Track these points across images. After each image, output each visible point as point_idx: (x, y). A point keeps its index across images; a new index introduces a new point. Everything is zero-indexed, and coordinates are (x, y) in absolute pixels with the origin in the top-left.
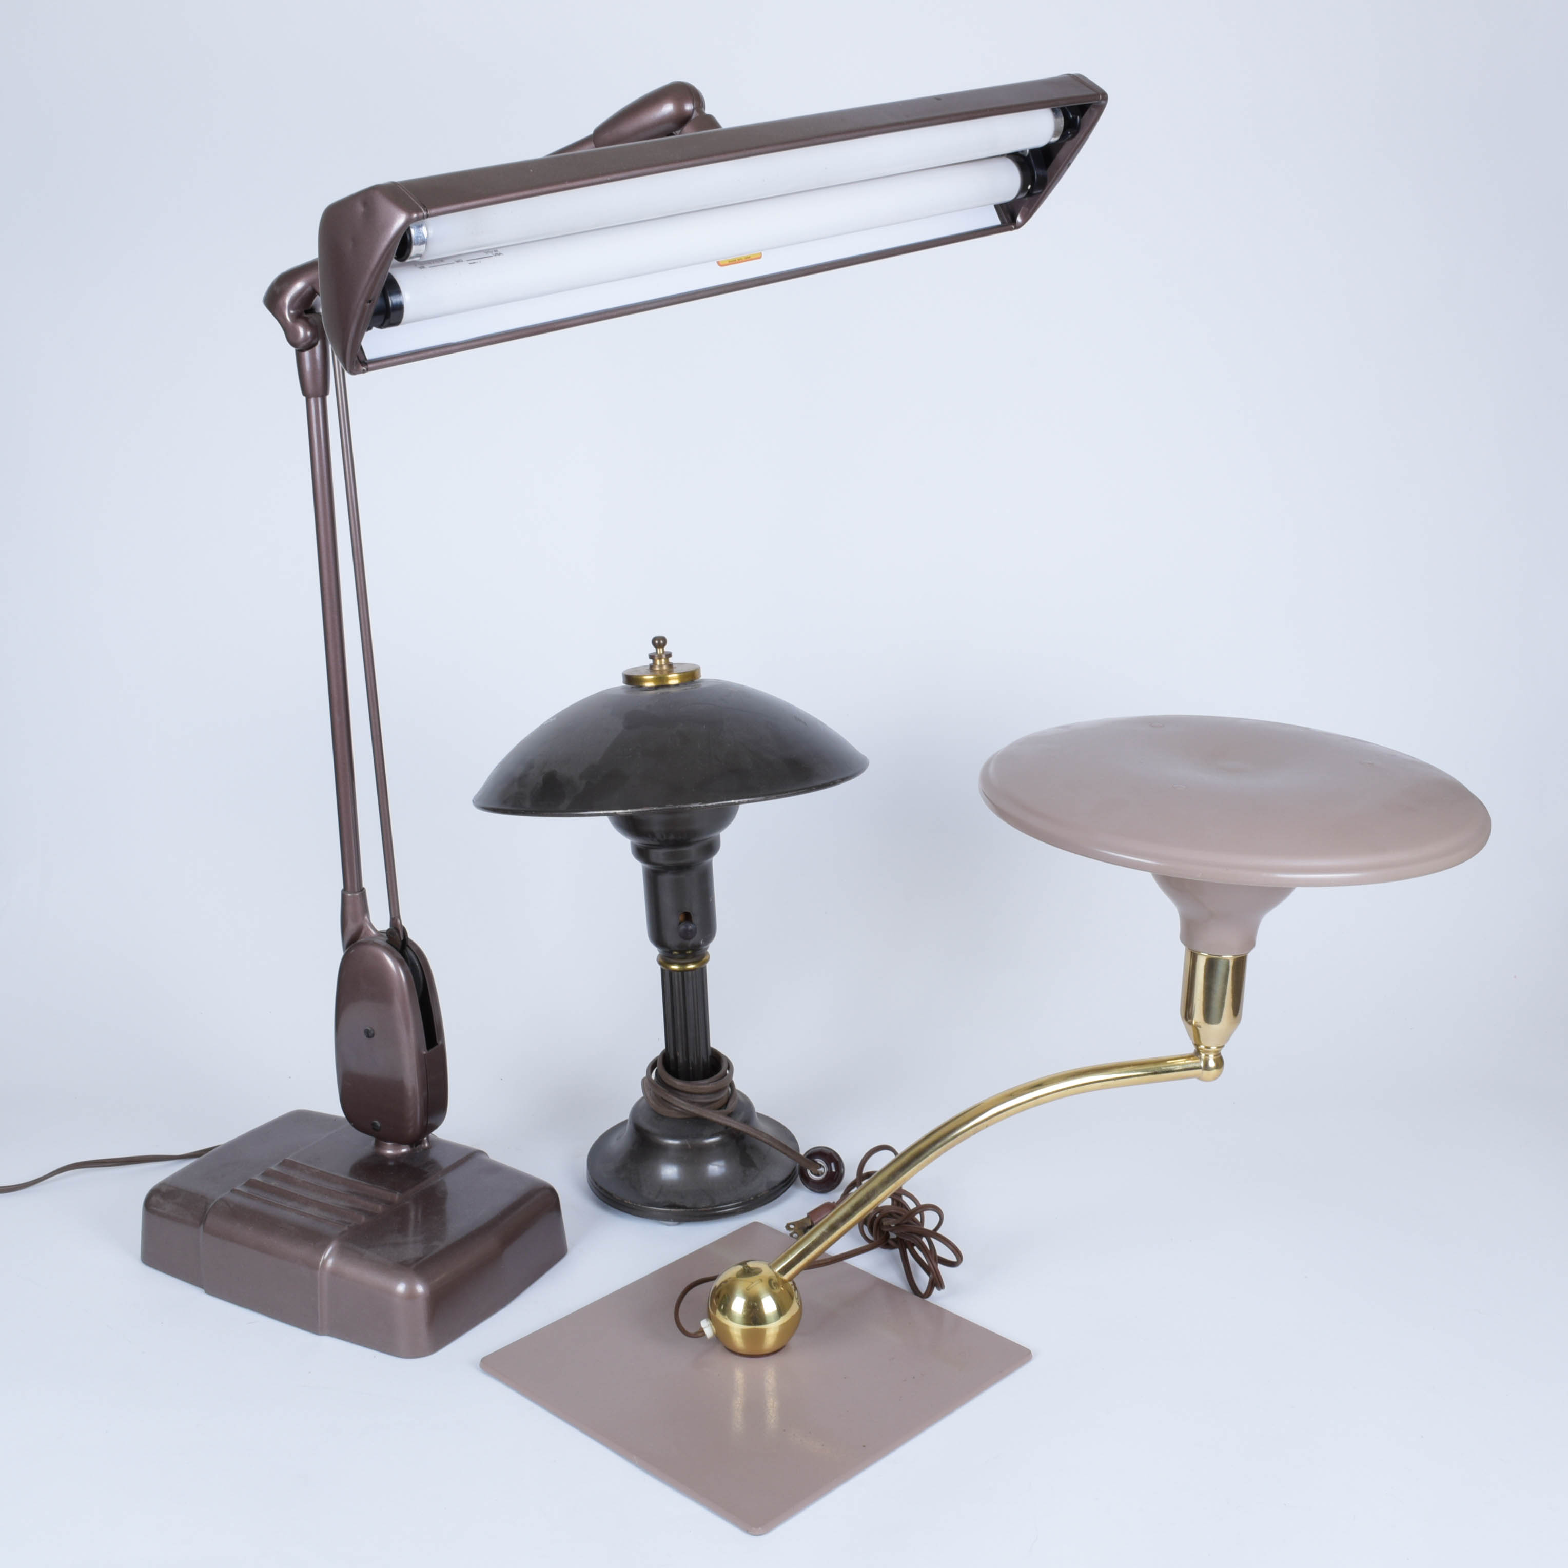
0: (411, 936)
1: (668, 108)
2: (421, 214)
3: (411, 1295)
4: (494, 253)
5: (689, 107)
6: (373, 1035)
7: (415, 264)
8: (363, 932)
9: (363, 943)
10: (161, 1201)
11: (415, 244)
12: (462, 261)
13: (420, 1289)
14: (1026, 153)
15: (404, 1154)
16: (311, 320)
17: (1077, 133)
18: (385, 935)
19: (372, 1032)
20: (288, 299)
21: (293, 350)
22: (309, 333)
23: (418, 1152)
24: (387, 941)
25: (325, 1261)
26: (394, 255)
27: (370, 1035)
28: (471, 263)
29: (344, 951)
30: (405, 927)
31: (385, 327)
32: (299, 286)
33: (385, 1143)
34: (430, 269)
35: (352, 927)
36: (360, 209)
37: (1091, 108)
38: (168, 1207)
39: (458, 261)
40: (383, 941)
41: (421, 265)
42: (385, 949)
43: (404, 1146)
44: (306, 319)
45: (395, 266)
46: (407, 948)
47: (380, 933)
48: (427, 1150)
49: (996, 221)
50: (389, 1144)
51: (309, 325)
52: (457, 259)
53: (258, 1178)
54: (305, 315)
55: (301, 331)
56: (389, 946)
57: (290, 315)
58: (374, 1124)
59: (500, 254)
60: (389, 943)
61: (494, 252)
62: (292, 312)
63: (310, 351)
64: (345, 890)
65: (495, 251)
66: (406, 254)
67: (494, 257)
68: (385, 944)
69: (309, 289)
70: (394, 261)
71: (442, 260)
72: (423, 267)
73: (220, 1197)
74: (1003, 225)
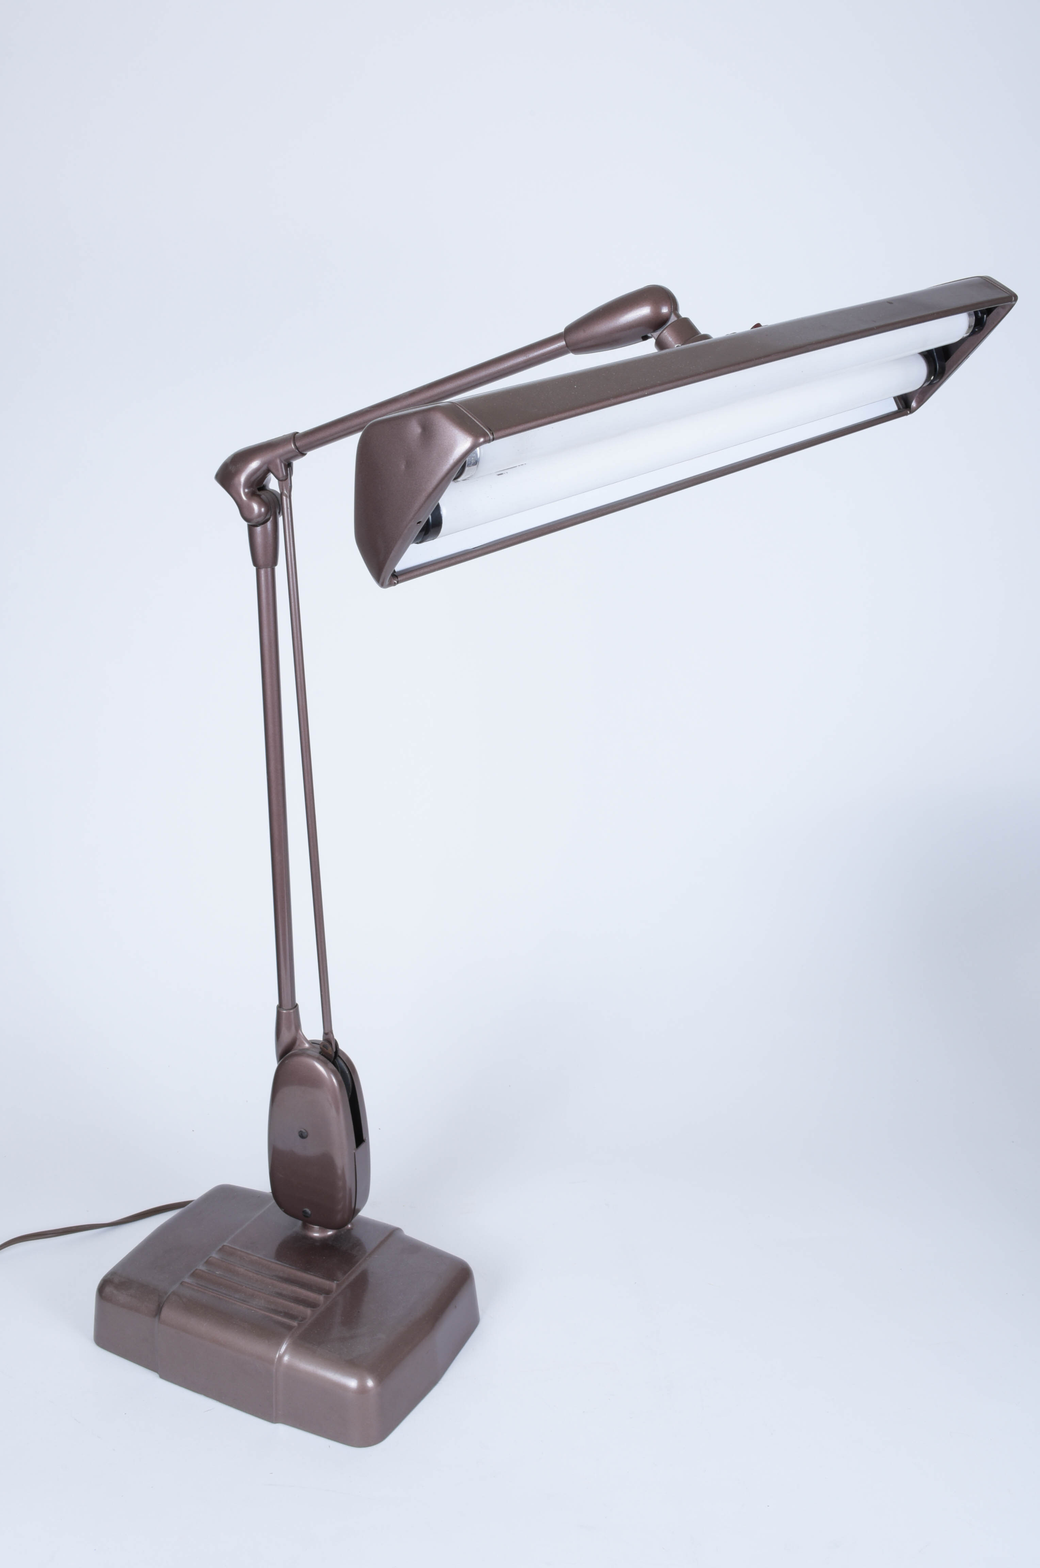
0: (341, 1047)
1: (643, 311)
2: (487, 438)
3: (362, 1390)
5: (665, 310)
6: (307, 1136)
8: (298, 1043)
9: (295, 1055)
10: (115, 1292)
11: (468, 465)
13: (370, 1383)
15: (331, 1236)
16: (263, 496)
17: (982, 329)
18: (318, 1046)
19: (306, 1134)
20: (243, 478)
21: (245, 525)
22: (263, 510)
23: (343, 1233)
24: (320, 1053)
25: (281, 1357)
26: (454, 478)
27: (304, 1135)
29: (278, 1061)
30: (337, 1041)
32: (254, 465)
33: (313, 1226)
35: (287, 1038)
36: (415, 429)
37: (998, 310)
38: (122, 1297)
40: (316, 1052)
42: (318, 1060)
43: (330, 1230)
44: (259, 496)
46: (338, 1058)
47: (313, 1043)
48: (349, 1230)
49: (894, 408)
50: (316, 1227)
51: (262, 502)
53: (202, 1267)
54: (258, 493)
55: (255, 507)
56: (322, 1058)
57: (246, 494)
58: (304, 1212)
59: (523, 465)
60: (322, 1055)
62: (246, 490)
63: (262, 526)
64: (280, 1007)
68: (318, 1055)
69: (265, 468)
73: (171, 1290)
74: (899, 411)
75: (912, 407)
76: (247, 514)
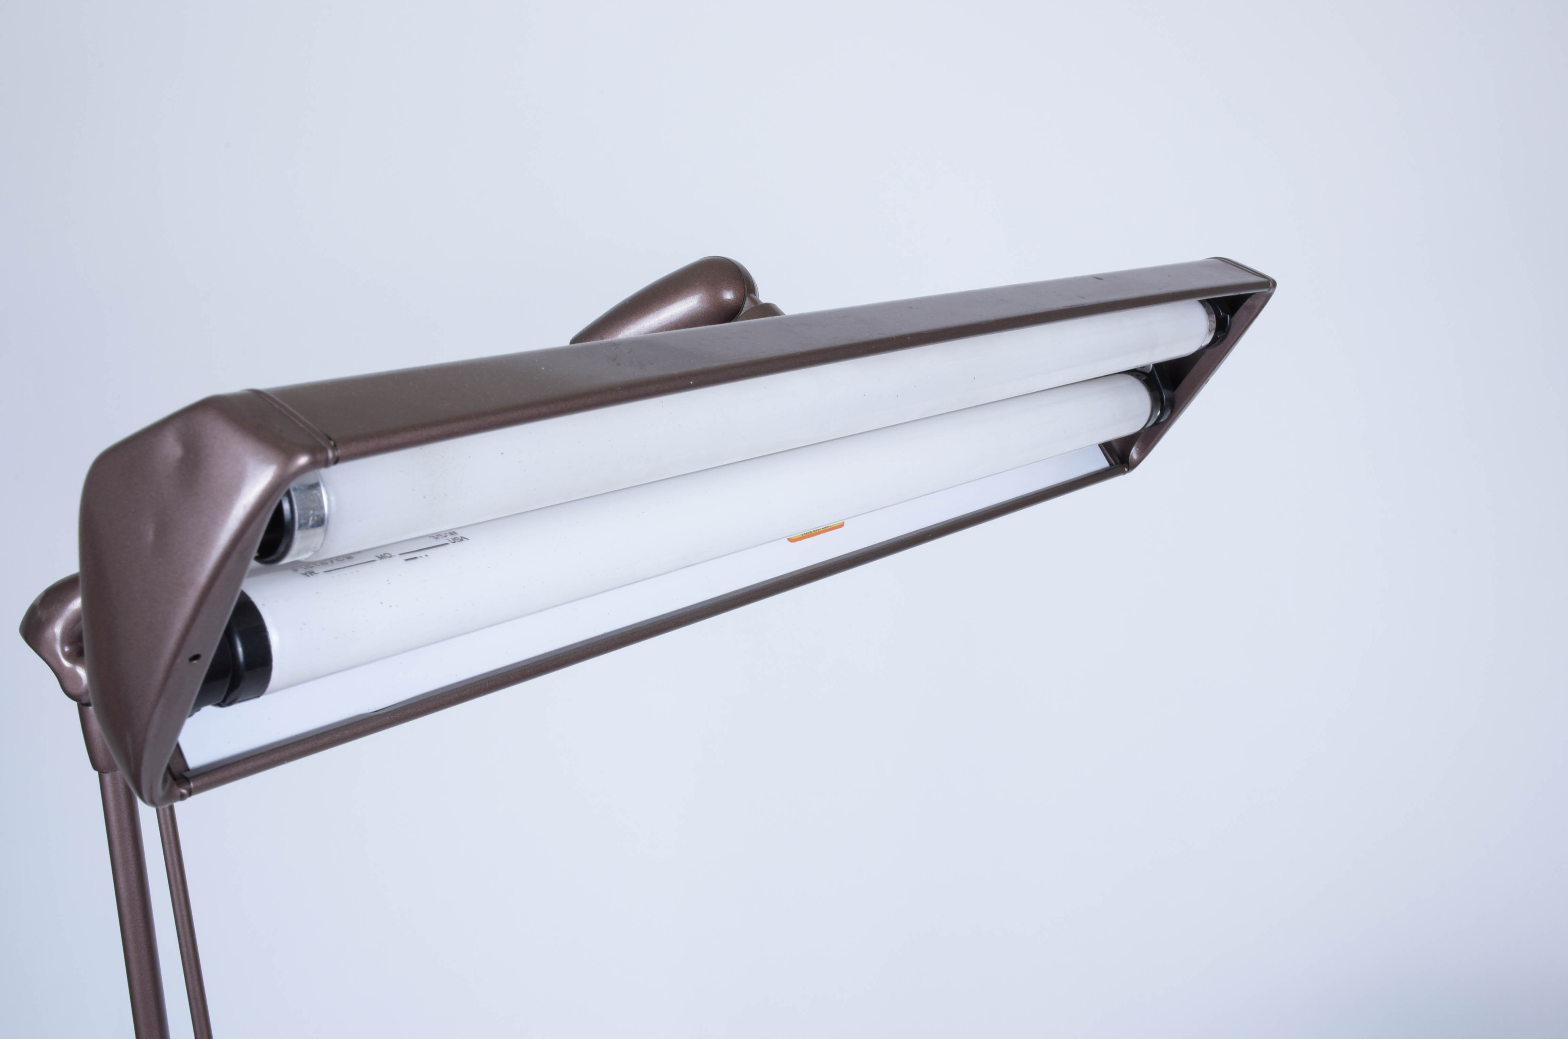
4: (450, 537)
5: (730, 294)
7: (295, 566)
11: (300, 526)
12: (391, 557)
14: (1149, 369)
17: (1225, 338)
26: (255, 553)
28: (407, 560)
31: (230, 704)
34: (329, 575)
37: (1249, 302)
39: (382, 557)
41: (308, 569)
45: (255, 573)
52: (381, 552)
55: (81, 675)
59: (462, 539)
61: (454, 537)
65: (451, 534)
66: (281, 548)
67: (451, 545)
70: (254, 564)
71: (349, 557)
72: (312, 573)
74: (1112, 467)
75: (1129, 462)
76: (70, 689)
